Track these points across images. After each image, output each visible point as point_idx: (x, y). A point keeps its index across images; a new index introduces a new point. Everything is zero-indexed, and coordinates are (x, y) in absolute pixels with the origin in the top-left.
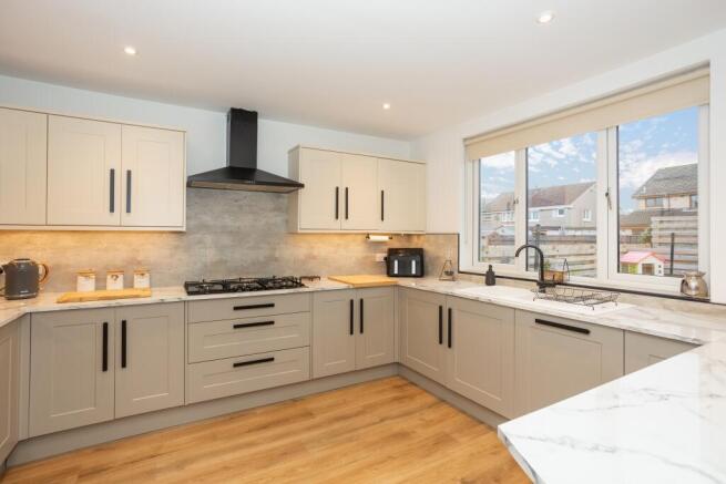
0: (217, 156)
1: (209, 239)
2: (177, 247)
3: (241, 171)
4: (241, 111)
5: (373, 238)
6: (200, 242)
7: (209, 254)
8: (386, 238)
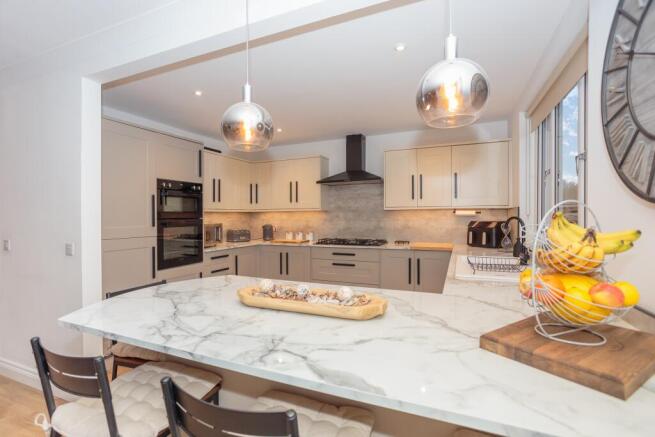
0: (338, 165)
1: (341, 215)
2: (325, 220)
3: (356, 171)
4: (353, 136)
5: (458, 213)
6: (337, 216)
7: (342, 224)
8: (473, 213)
